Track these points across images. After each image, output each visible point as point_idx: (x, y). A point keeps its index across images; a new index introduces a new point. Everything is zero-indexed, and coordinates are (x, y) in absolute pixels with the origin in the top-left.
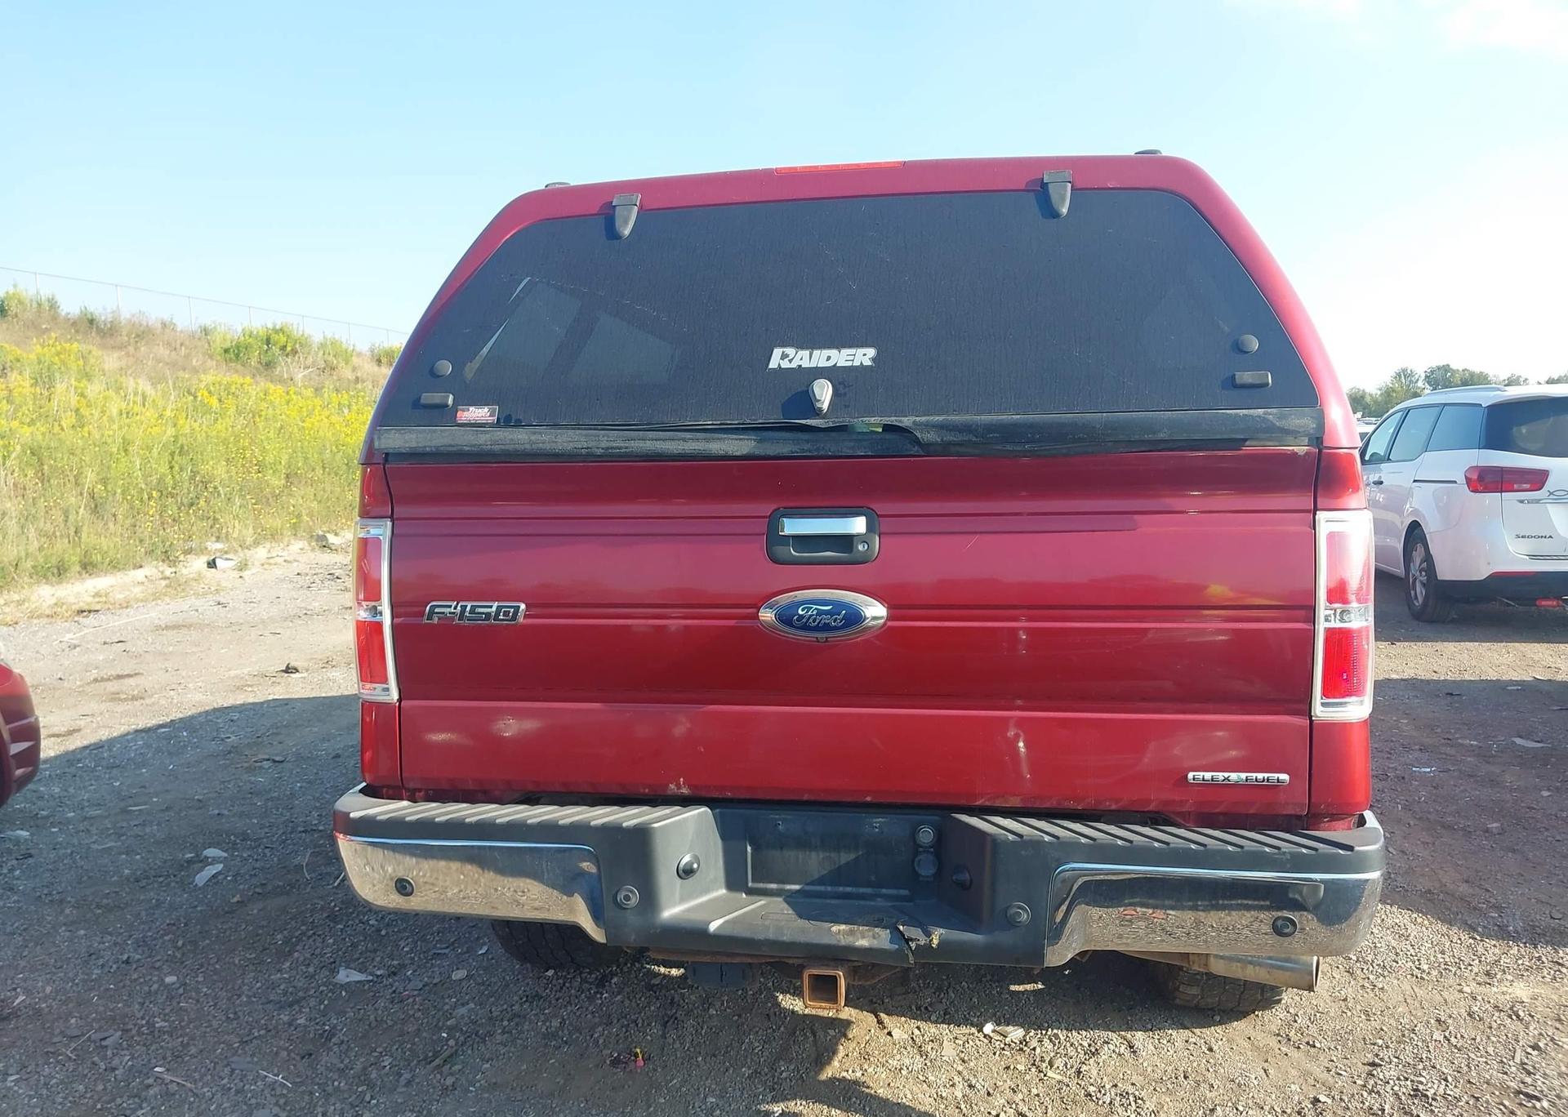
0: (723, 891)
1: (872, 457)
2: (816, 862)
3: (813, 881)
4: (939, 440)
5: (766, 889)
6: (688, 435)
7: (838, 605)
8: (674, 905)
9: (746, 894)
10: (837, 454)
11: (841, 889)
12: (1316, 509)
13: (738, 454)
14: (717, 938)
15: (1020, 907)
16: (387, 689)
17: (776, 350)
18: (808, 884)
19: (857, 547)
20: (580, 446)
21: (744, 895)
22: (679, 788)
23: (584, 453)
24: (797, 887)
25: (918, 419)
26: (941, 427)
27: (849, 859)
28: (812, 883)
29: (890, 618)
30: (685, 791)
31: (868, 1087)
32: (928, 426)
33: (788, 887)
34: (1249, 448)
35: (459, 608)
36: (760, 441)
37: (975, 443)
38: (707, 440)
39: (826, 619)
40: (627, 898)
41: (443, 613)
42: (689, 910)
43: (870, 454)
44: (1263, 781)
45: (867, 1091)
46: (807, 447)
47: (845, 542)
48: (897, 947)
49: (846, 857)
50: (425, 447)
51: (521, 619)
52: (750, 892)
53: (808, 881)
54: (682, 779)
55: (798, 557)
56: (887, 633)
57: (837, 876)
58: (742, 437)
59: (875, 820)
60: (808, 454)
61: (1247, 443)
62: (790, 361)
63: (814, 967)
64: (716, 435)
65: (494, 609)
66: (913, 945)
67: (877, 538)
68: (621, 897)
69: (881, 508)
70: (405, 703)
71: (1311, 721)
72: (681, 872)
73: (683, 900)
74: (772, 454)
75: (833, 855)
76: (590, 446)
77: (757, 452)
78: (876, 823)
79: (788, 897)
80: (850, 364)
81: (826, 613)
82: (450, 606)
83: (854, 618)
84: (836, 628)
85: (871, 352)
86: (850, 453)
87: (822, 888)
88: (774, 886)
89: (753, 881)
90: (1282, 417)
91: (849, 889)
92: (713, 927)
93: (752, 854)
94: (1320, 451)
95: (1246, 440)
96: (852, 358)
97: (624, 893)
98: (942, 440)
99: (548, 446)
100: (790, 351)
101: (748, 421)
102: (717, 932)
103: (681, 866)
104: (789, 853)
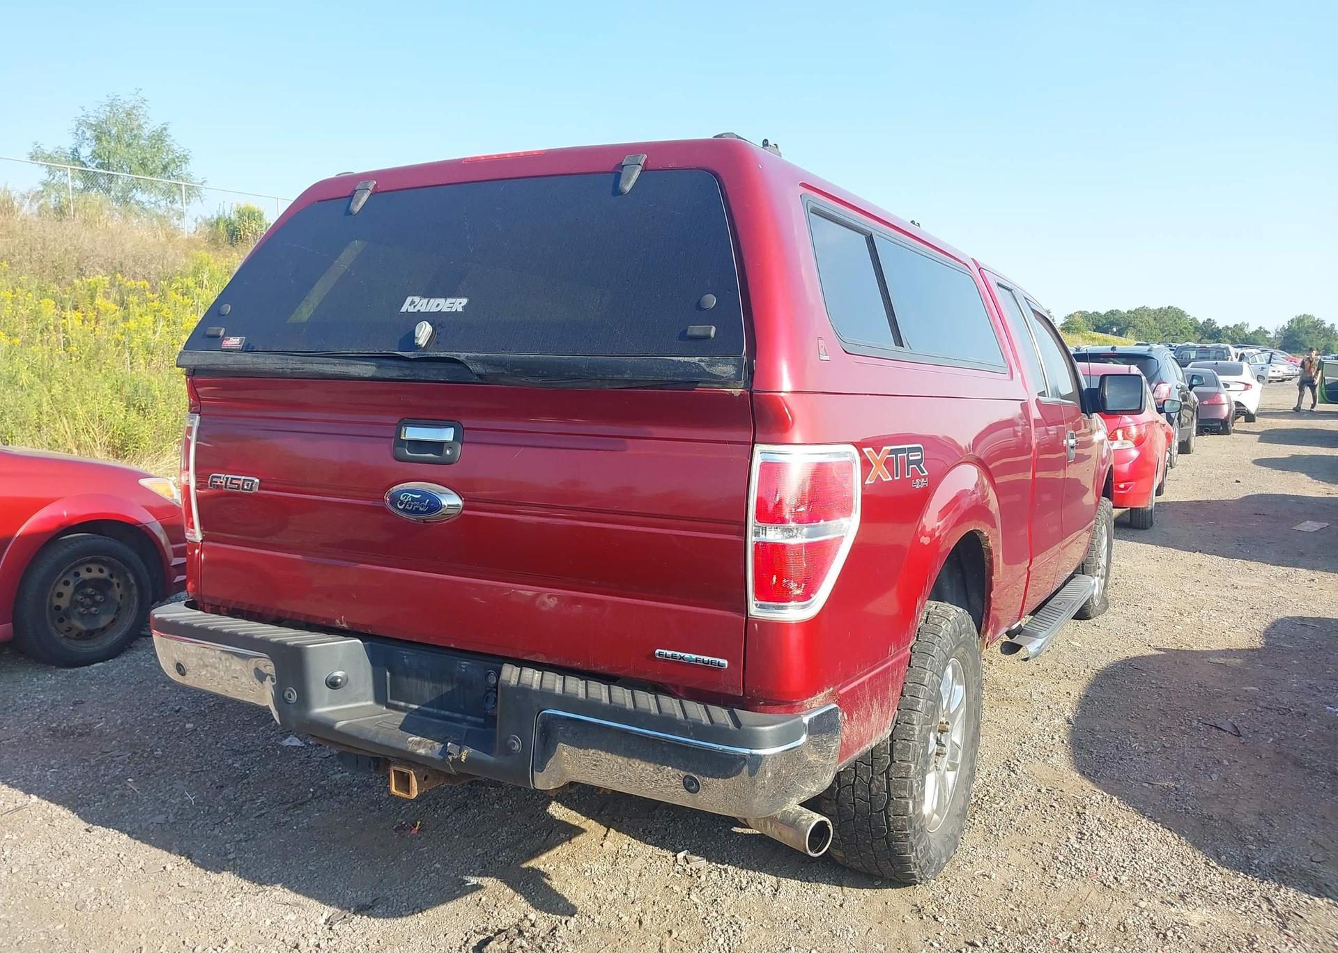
0: (371, 703)
1: (449, 382)
2: (428, 690)
3: (426, 704)
4: (484, 371)
5: (398, 706)
6: (336, 361)
7: (425, 495)
8: (323, 706)
9: (386, 707)
10: (426, 379)
11: (443, 712)
12: (754, 443)
13: (367, 376)
14: (339, 733)
15: (515, 739)
16: (194, 533)
17: (409, 298)
18: (423, 706)
19: (446, 452)
21: (385, 708)
22: (342, 623)
24: (416, 707)
25: (470, 354)
26: (484, 362)
27: (448, 690)
29: (465, 508)
30: (345, 626)
31: (549, 879)
32: (477, 360)
33: (411, 706)
34: (700, 389)
35: (225, 479)
36: (378, 367)
37: (507, 375)
38: (347, 365)
39: (417, 505)
40: (290, 696)
41: (218, 482)
42: (332, 712)
43: (447, 380)
44: (708, 664)
45: (546, 881)
46: (407, 372)
47: (438, 446)
49: (447, 688)
50: (201, 365)
51: (256, 489)
52: (389, 706)
53: (424, 703)
54: (344, 617)
55: (411, 456)
56: (462, 521)
57: (441, 702)
58: (367, 363)
59: (463, 663)
60: (409, 378)
61: (699, 385)
62: (414, 307)
63: (400, 765)
64: (353, 362)
65: (242, 481)
66: (450, 758)
67: (460, 446)
68: (286, 695)
69: (466, 423)
70: (205, 543)
71: (747, 617)
72: (328, 683)
73: (331, 703)
74: (387, 377)
75: (438, 686)
76: (284, 367)
77: (379, 375)
78: (464, 665)
79: (407, 713)
80: (449, 310)
81: (417, 500)
82: (221, 478)
83: (435, 506)
84: (423, 513)
85: (464, 301)
86: (434, 378)
87: (430, 710)
88: (402, 704)
89: (391, 698)
90: (711, 364)
91: (447, 713)
92: (339, 725)
93: (390, 679)
94: (751, 393)
95: (698, 382)
96: (451, 305)
97: (288, 692)
98: (486, 371)
99: (261, 366)
100: (417, 299)
101: (378, 352)
102: (342, 730)
103: (329, 679)
104: (413, 681)
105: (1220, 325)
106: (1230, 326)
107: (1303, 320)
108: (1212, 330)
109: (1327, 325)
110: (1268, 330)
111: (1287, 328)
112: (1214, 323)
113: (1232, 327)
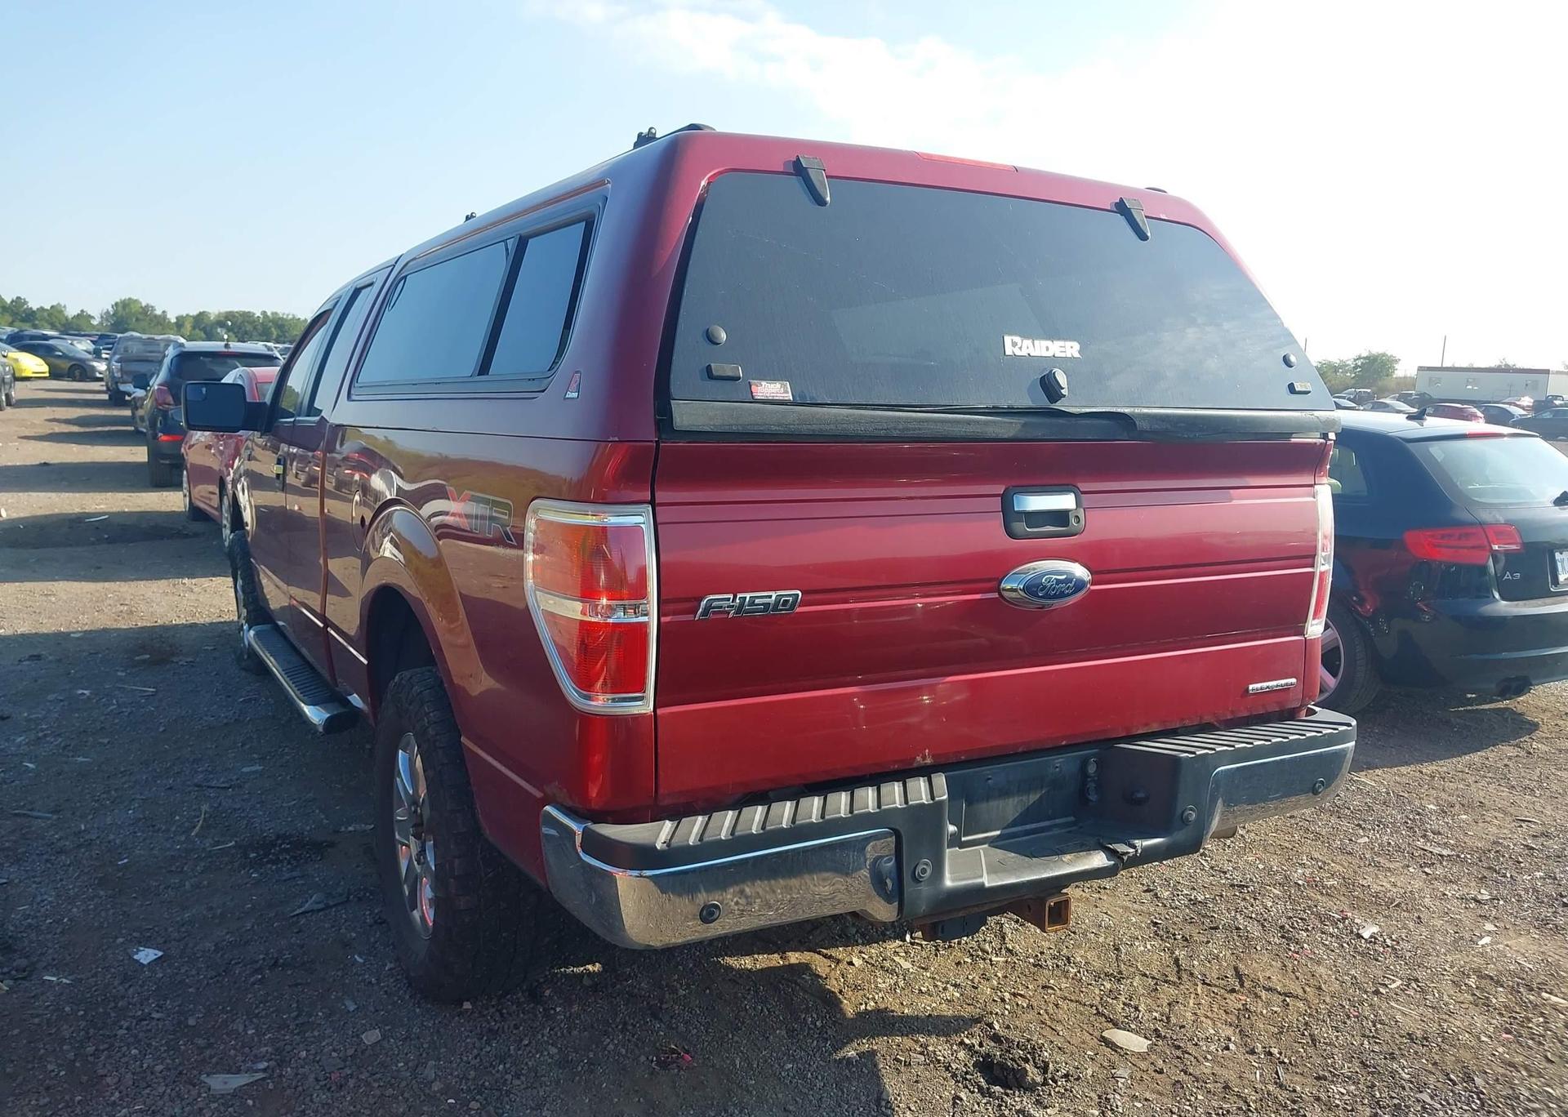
2: (1011, 807)
3: (1010, 824)
5: (973, 840)
9: (960, 848)
11: (1029, 826)
12: (1314, 484)
15: (1191, 809)
16: (643, 699)
17: (1006, 338)
18: (1005, 828)
19: (1069, 522)
20: (881, 428)
21: (958, 849)
22: (924, 759)
23: (883, 435)
24: (998, 833)
27: (1036, 799)
28: (1008, 827)
29: (1094, 581)
30: (929, 761)
33: (993, 834)
35: (738, 601)
39: (1062, 588)
40: (924, 871)
41: (721, 607)
44: (1285, 686)
48: (1113, 862)
49: (1034, 797)
51: (798, 607)
52: (963, 845)
53: (1004, 825)
54: (927, 751)
55: (1031, 531)
57: (1026, 816)
59: (1056, 761)
61: (1294, 436)
65: (773, 598)
66: (1125, 858)
67: (1083, 513)
68: (918, 871)
70: (659, 711)
71: (1306, 639)
75: (1024, 798)
78: (1058, 763)
79: (992, 842)
80: (1063, 355)
81: (1061, 581)
82: (728, 599)
83: (1081, 585)
84: (1067, 596)
85: (1077, 345)
87: (1019, 828)
88: (980, 836)
89: (966, 835)
91: (1033, 826)
92: (986, 881)
93: (966, 810)
96: (1065, 349)
97: (922, 867)
100: (1017, 339)
102: (992, 885)
104: (993, 804)
105: (34, 305)
106: (46, 308)
107: (129, 305)
108: (24, 311)
109: (158, 312)
110: (92, 315)
111: (112, 313)
112: (25, 302)
113: (49, 308)
